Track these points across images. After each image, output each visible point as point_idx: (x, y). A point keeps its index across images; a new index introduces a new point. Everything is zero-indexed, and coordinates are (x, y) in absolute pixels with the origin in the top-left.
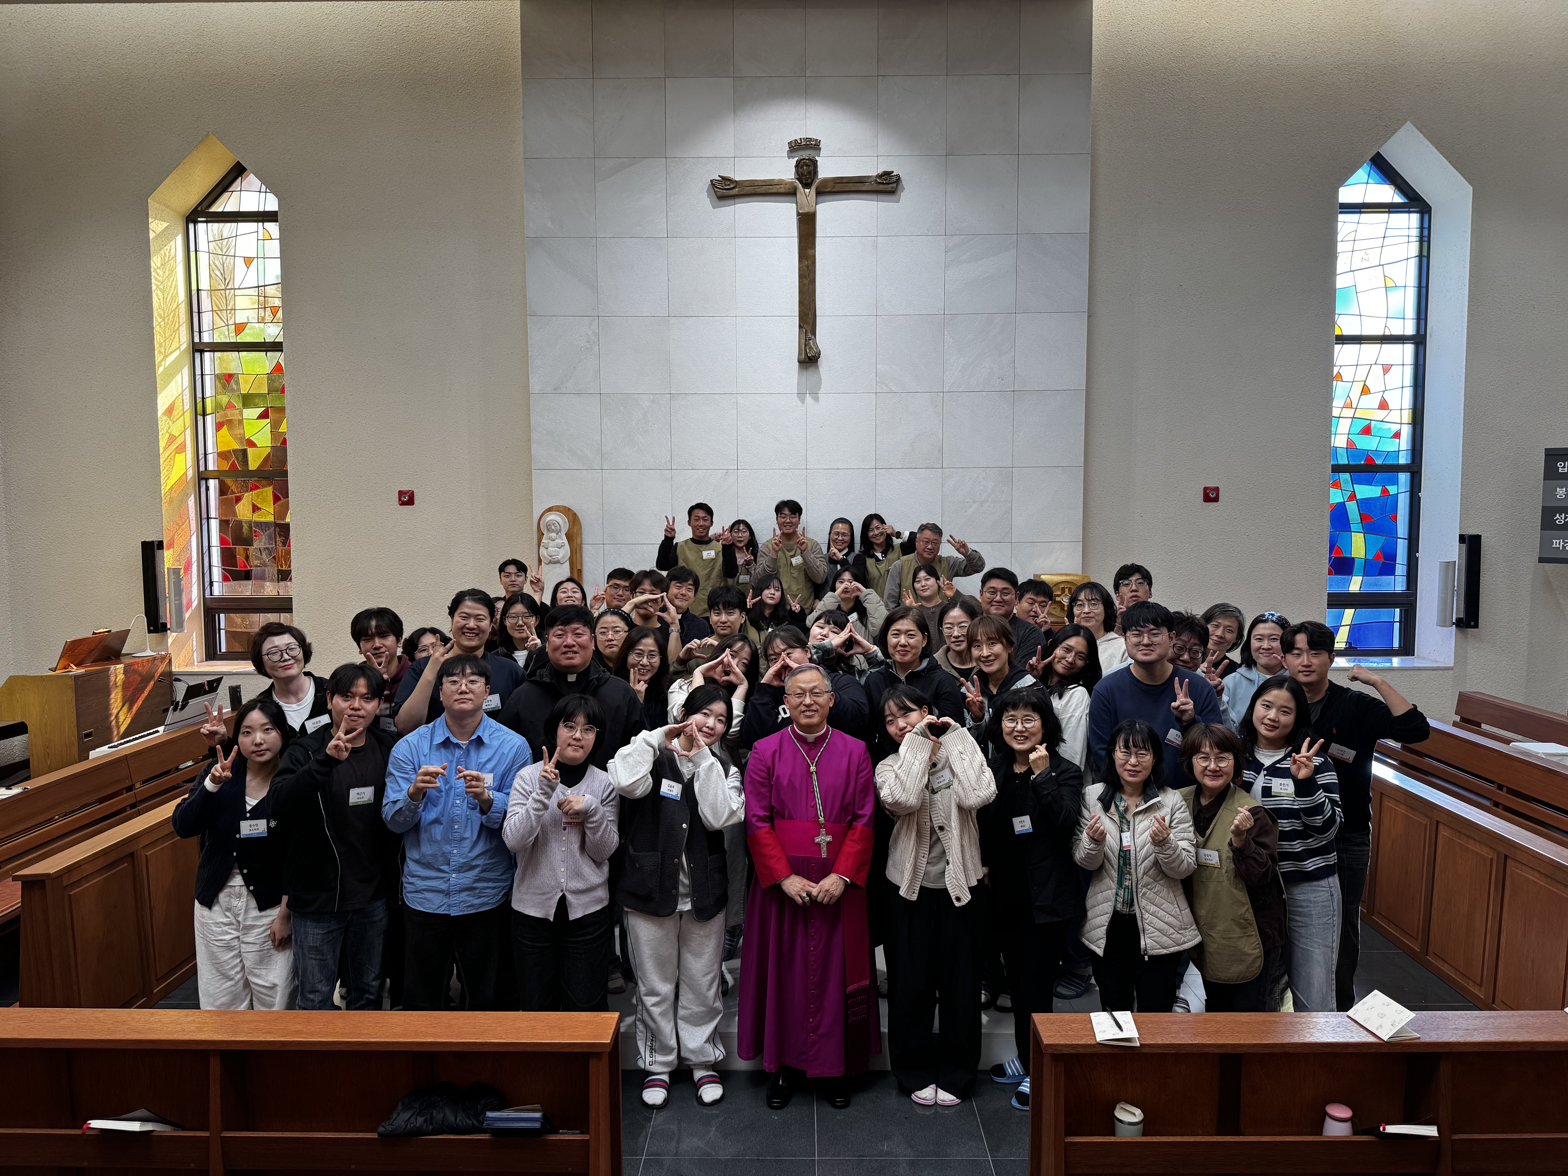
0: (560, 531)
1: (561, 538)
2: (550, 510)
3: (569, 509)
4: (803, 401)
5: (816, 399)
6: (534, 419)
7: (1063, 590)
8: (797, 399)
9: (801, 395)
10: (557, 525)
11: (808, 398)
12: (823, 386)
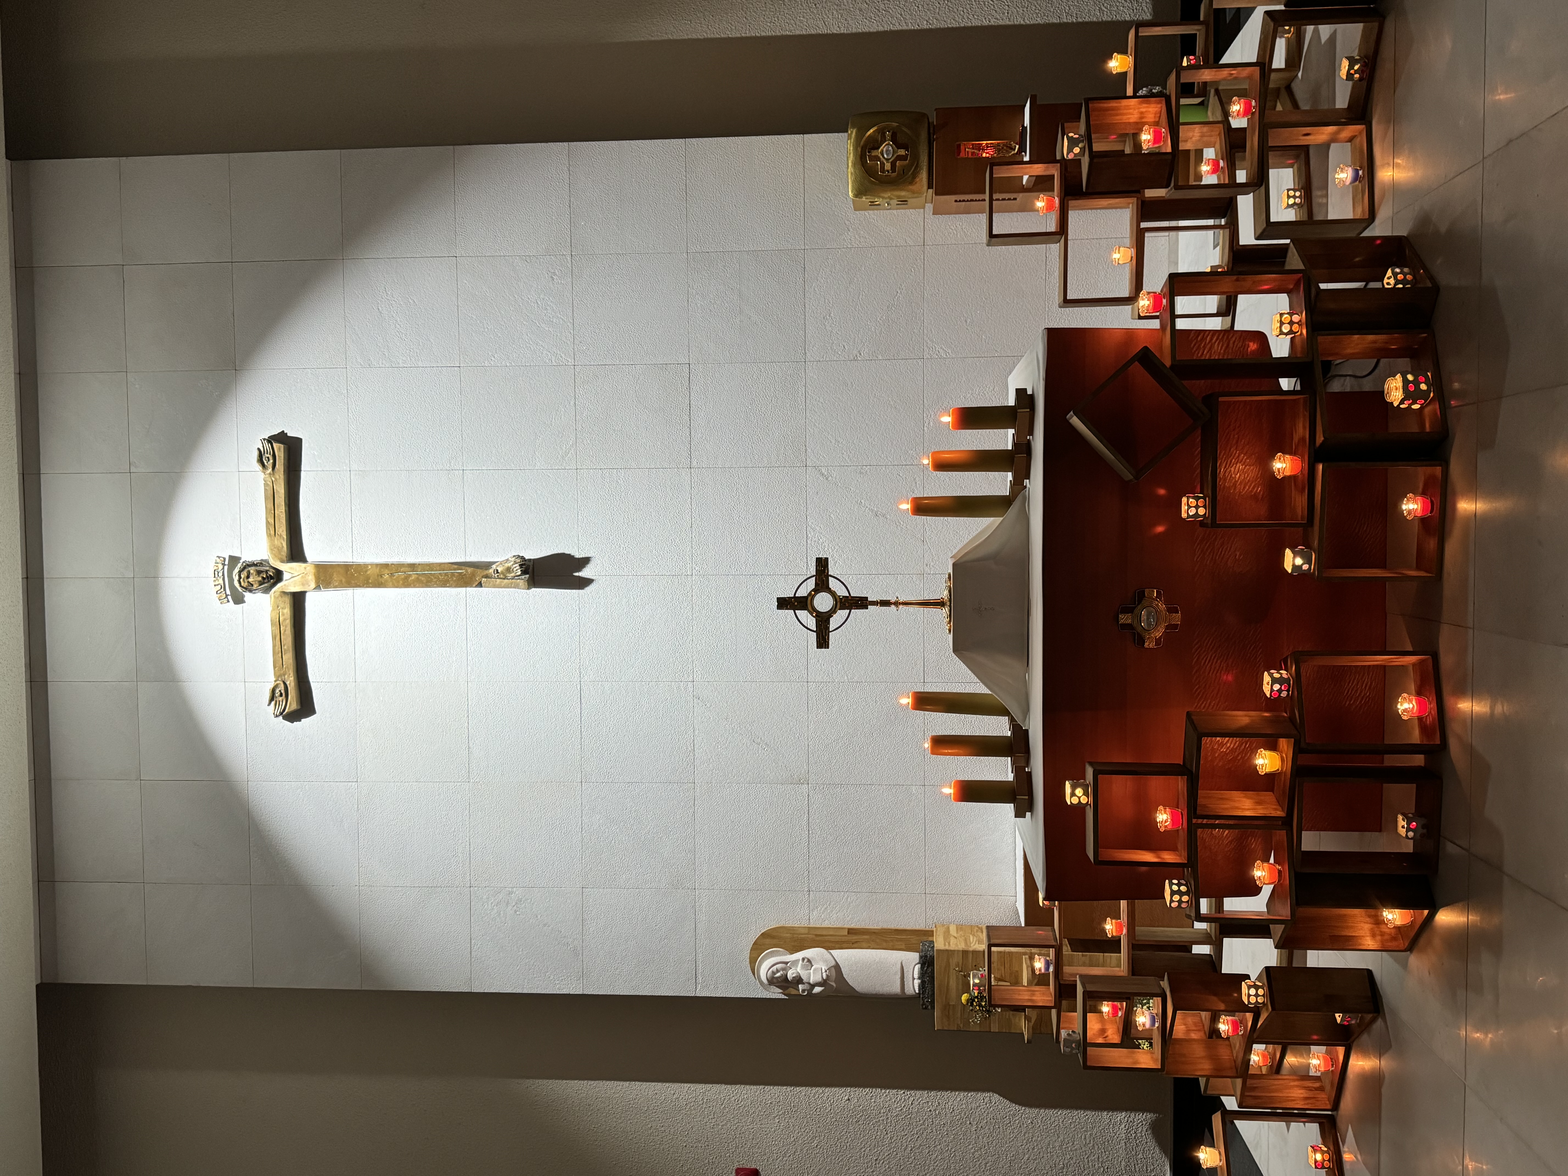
3: (755, 945)
4: (589, 582)
5: (586, 561)
8: (586, 590)
9: (582, 583)
11: (585, 573)
12: (567, 552)
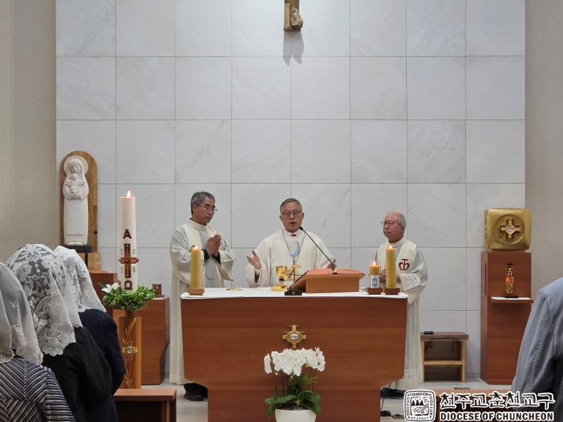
0: (81, 172)
1: (81, 178)
2: (71, 154)
3: (87, 154)
4: (288, 62)
5: (300, 61)
6: (60, 78)
7: (507, 221)
8: (283, 61)
9: (287, 58)
10: (79, 167)
11: (292, 60)
12: (304, 50)
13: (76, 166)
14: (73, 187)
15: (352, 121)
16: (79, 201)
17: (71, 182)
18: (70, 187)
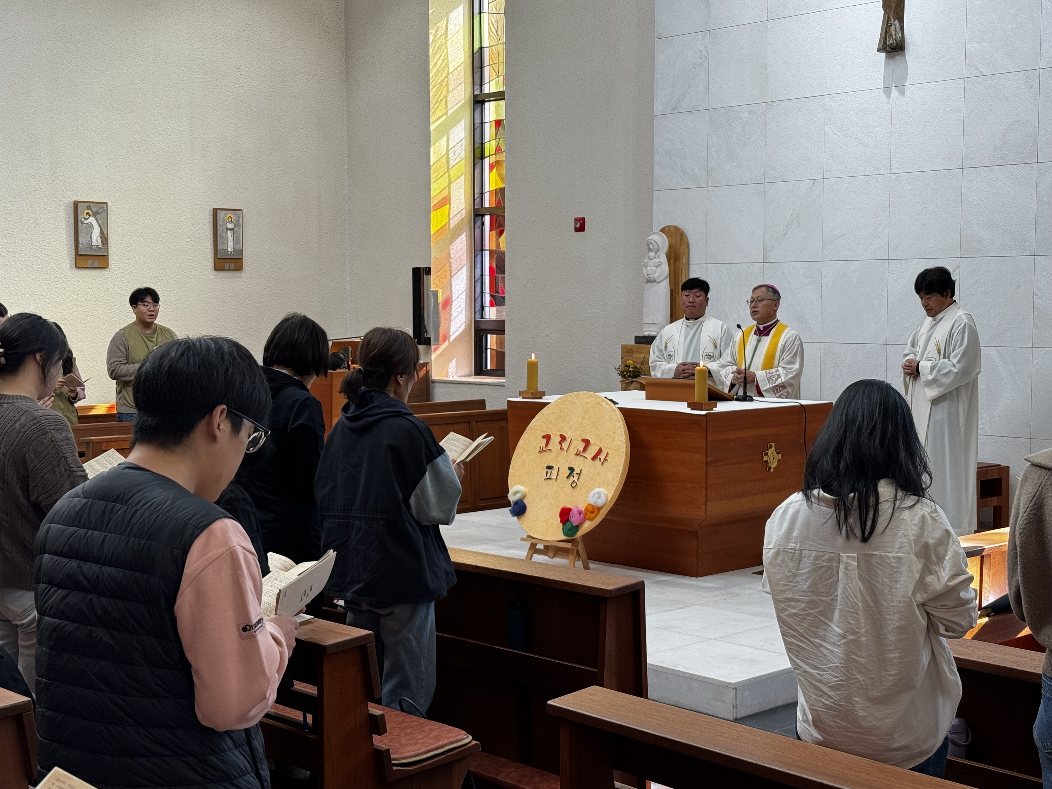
0: (659, 250)
1: (660, 257)
3: (675, 228)
5: (902, 93)
6: (657, 141)
8: (884, 95)
9: (887, 90)
11: (894, 91)
12: (909, 76)
13: (652, 243)
14: (649, 268)
15: (965, 170)
16: (655, 283)
17: (647, 262)
18: (647, 267)
